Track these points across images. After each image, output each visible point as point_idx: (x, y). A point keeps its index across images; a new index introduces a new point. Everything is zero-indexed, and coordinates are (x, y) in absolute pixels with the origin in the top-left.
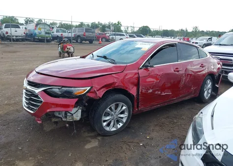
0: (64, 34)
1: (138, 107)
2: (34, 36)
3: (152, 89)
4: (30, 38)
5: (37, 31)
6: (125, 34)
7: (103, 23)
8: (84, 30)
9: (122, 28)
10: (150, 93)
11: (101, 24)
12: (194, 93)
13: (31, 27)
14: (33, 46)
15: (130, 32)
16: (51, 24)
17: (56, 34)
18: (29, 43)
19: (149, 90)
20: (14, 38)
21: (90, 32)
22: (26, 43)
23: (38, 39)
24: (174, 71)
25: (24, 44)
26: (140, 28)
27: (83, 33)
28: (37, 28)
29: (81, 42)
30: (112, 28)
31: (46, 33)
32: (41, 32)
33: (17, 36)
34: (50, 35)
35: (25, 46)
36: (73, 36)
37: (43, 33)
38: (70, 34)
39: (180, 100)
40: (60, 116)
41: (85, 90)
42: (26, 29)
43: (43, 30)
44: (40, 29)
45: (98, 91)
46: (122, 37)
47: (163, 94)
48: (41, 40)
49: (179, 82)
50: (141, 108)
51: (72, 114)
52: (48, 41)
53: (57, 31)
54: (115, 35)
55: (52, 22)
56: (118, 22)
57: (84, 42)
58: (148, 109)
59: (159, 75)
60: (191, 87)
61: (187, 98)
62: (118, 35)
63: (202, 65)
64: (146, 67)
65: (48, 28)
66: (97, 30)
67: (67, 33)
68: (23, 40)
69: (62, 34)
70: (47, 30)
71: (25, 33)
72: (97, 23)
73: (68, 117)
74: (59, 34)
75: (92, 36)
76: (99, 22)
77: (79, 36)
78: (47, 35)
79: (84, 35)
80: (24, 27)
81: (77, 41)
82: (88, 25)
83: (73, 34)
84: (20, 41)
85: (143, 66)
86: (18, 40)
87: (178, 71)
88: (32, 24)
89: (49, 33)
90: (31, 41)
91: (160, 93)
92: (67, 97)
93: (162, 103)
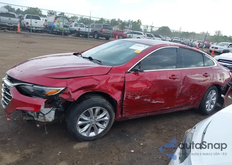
0: (81, 28)
1: (122, 113)
2: (53, 29)
3: (140, 95)
4: (49, 30)
5: (56, 24)
6: (142, 33)
7: (123, 21)
8: (102, 26)
9: (142, 27)
10: (137, 100)
11: (121, 21)
12: (193, 104)
13: (51, 19)
14: (50, 38)
15: (150, 31)
16: (72, 18)
17: (74, 28)
18: (47, 34)
19: (136, 96)
20: (34, 28)
21: (107, 29)
22: (45, 34)
23: (56, 31)
24: (170, 78)
25: (43, 35)
26: (160, 28)
27: (100, 29)
28: (56, 21)
29: (97, 38)
30: (130, 26)
31: (64, 26)
32: (60, 25)
33: (36, 28)
34: (68, 29)
35: (42, 37)
36: (90, 31)
37: (62, 27)
38: (88, 29)
39: (175, 110)
40: (33, 115)
41: (58, 91)
42: (46, 21)
43: (61, 23)
44: (59, 22)
45: (73, 92)
46: (139, 36)
47: (154, 102)
48: (59, 33)
49: (175, 90)
50: (126, 115)
51: (44, 115)
52: (66, 34)
53: (76, 25)
54: (132, 33)
55: (73, 16)
56: (138, 21)
57: (100, 38)
58: (134, 117)
59: (150, 82)
60: (190, 97)
61: (184, 108)
62: (135, 33)
63: (206, 73)
64: (135, 71)
65: (66, 21)
66: (116, 27)
67: (85, 28)
68: (42, 31)
69: (79, 29)
70: (66, 24)
71: (44, 25)
72: (117, 20)
73: (39, 117)
74: (77, 28)
75: (109, 32)
76: (119, 19)
77: (96, 32)
78: (65, 28)
79: (101, 31)
80: (45, 18)
81: (94, 37)
82: (108, 21)
83: (90, 29)
84: (39, 33)
85: (131, 70)
86: (37, 31)
87: (175, 79)
88: (52, 17)
89: (67, 27)
90: (49, 33)
91: (149, 100)
92: (38, 95)
93: (151, 112)
